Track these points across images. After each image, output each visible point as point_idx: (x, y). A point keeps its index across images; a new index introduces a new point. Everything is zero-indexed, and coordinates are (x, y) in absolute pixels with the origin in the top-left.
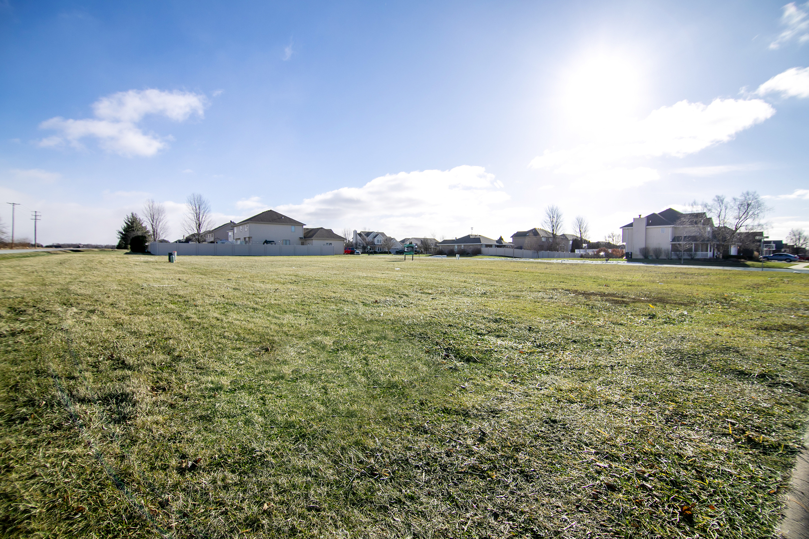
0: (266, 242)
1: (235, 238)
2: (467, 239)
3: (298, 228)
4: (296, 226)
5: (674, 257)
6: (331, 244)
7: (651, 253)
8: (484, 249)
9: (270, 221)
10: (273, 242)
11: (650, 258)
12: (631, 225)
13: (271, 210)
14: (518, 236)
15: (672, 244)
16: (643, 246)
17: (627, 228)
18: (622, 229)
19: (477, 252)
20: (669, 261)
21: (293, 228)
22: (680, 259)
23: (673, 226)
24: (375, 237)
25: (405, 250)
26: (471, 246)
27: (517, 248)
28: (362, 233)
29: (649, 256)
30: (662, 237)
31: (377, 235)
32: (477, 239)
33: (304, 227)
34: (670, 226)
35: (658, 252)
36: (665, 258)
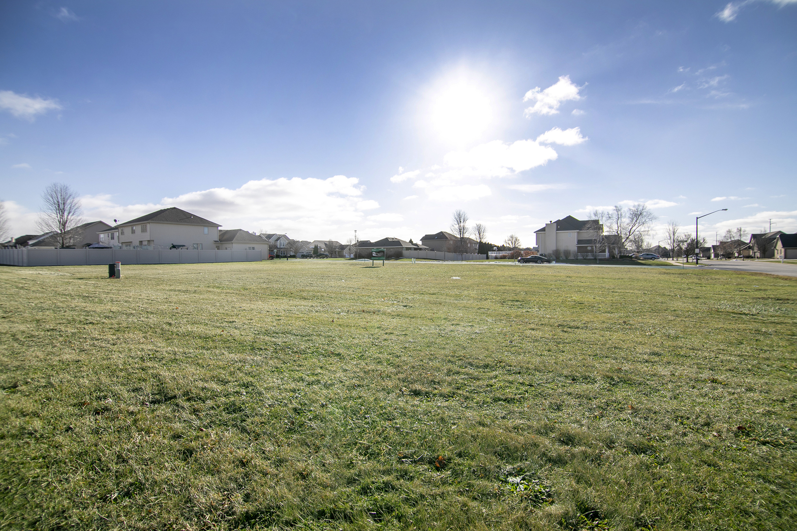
0: (174, 247)
1: (121, 241)
2: (385, 242)
3: (214, 229)
4: (209, 228)
5: (580, 257)
6: (253, 248)
7: (562, 255)
8: (405, 252)
9: (178, 222)
10: (184, 246)
11: (561, 259)
12: (543, 230)
13: (175, 208)
14: (426, 239)
15: (577, 247)
16: (554, 248)
17: (540, 232)
18: (535, 234)
19: (398, 256)
20: (576, 261)
21: (206, 229)
22: (595, 259)
23: (578, 231)
24: (277, 240)
25: (374, 255)
26: (393, 249)
27: (431, 250)
28: (262, 236)
29: (560, 257)
30: (569, 240)
31: (279, 238)
32: (397, 243)
33: (220, 228)
34: (575, 231)
35: (567, 253)
36: (573, 258)
